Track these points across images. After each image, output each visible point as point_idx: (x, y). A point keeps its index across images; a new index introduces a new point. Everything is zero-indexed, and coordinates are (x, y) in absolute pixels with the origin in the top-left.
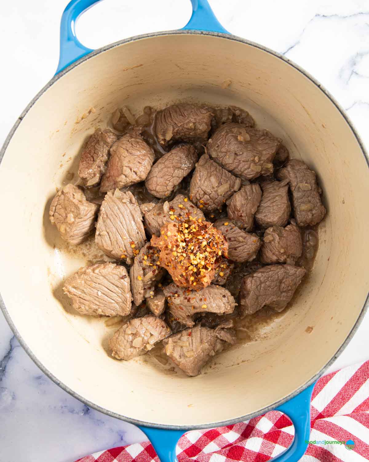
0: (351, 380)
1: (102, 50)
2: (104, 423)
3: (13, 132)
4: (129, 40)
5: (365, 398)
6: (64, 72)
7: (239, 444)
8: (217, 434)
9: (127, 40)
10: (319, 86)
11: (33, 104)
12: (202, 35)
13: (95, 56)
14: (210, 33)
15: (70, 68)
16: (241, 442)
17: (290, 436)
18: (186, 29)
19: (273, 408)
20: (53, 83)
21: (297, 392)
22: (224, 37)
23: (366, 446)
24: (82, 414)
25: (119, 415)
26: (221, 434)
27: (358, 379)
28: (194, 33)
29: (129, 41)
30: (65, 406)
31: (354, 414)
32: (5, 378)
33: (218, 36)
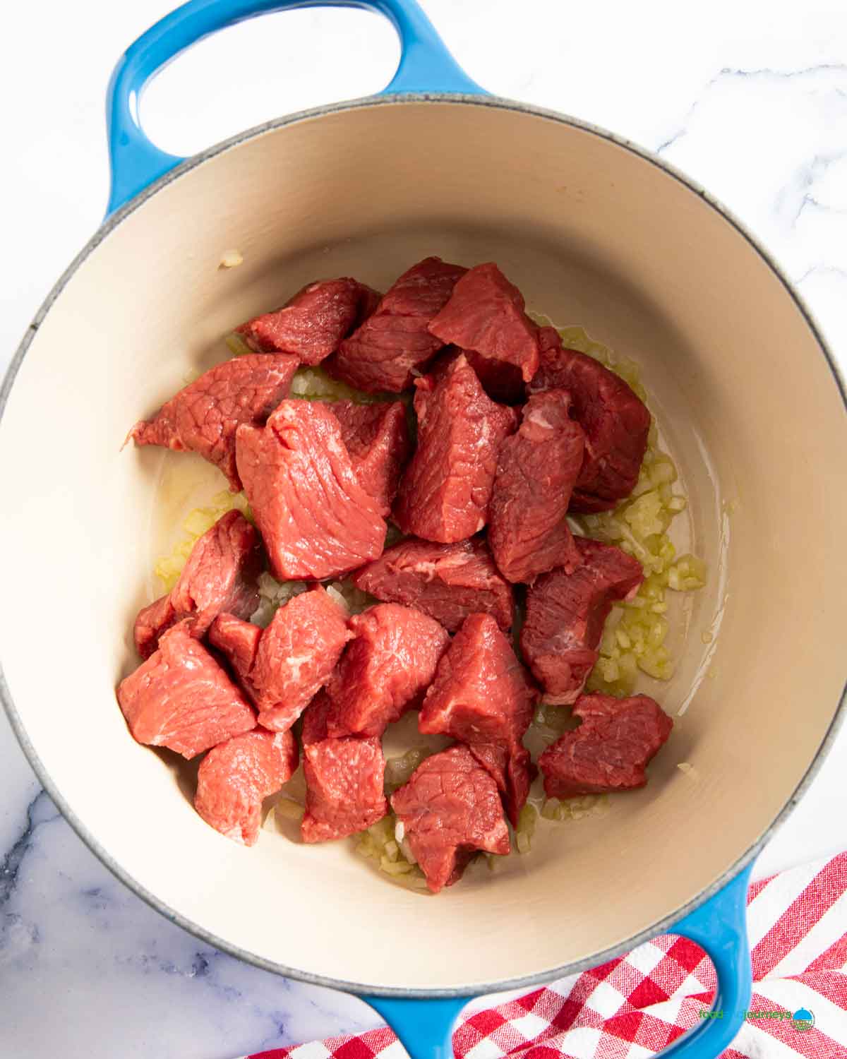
0: (803, 898)
2: (240, 994)
4: (263, 128)
6: (124, 213)
7: (547, 1044)
8: (498, 1020)
9: (259, 129)
10: (702, 194)
12: (428, 103)
13: (191, 171)
14: (445, 97)
15: (135, 204)
16: (553, 1039)
17: (662, 1025)
18: (389, 93)
19: (662, 929)
21: (714, 889)
22: (477, 103)
24: (191, 975)
26: (506, 1021)
27: (818, 896)
28: (409, 100)
29: (263, 131)
30: (154, 958)
31: (809, 974)
32: (16, 893)
33: (463, 101)
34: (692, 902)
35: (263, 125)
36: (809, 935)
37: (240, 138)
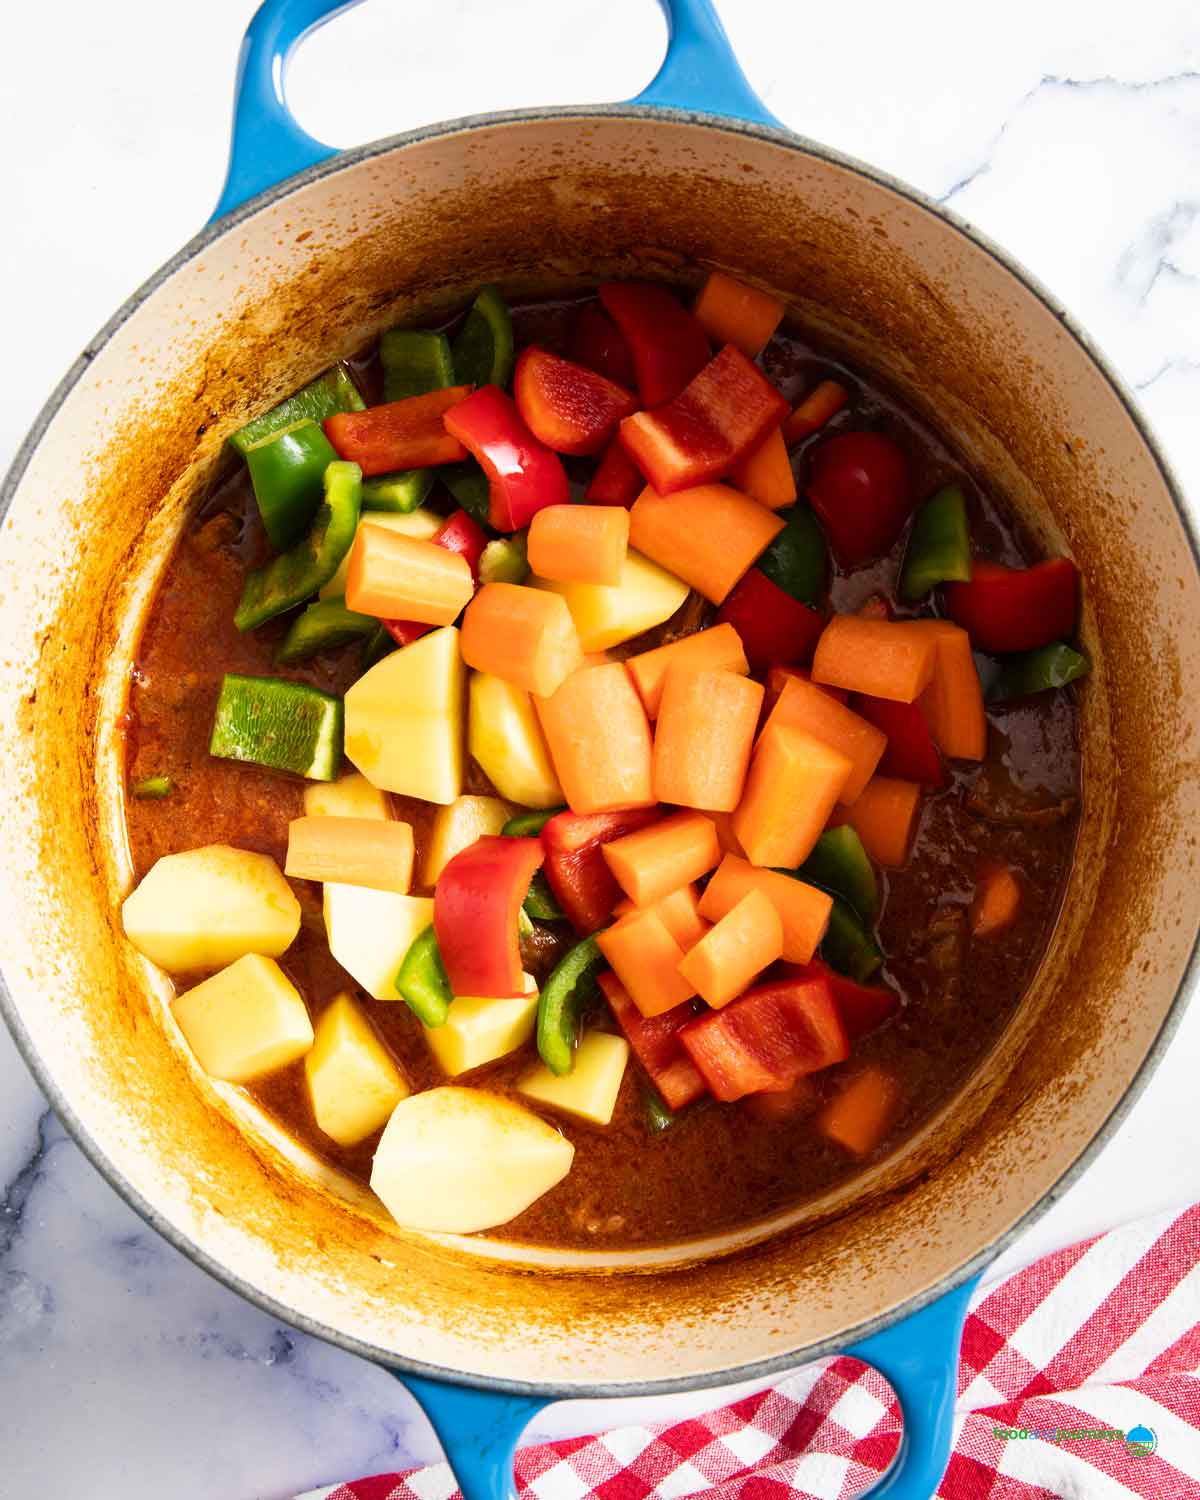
0: (1143, 1267)
1: (366, 153)
3: (59, 398)
5: (1189, 1325)
6: (240, 215)
7: (774, 1473)
8: (703, 1437)
9: (449, 126)
10: (1060, 317)
11: (133, 311)
12: (696, 126)
13: (344, 171)
14: (720, 123)
15: (257, 205)
16: (781, 1467)
18: (641, 103)
20: (201, 248)
21: (921, 1302)
22: (763, 138)
23: (1190, 1484)
24: (268, 1363)
25: (338, 1333)
26: (715, 1437)
27: (1164, 1265)
28: (667, 119)
29: (454, 130)
30: (215, 1337)
31: (1148, 1379)
32: (21, 1241)
33: (744, 132)
35: (454, 121)
36: (1150, 1318)
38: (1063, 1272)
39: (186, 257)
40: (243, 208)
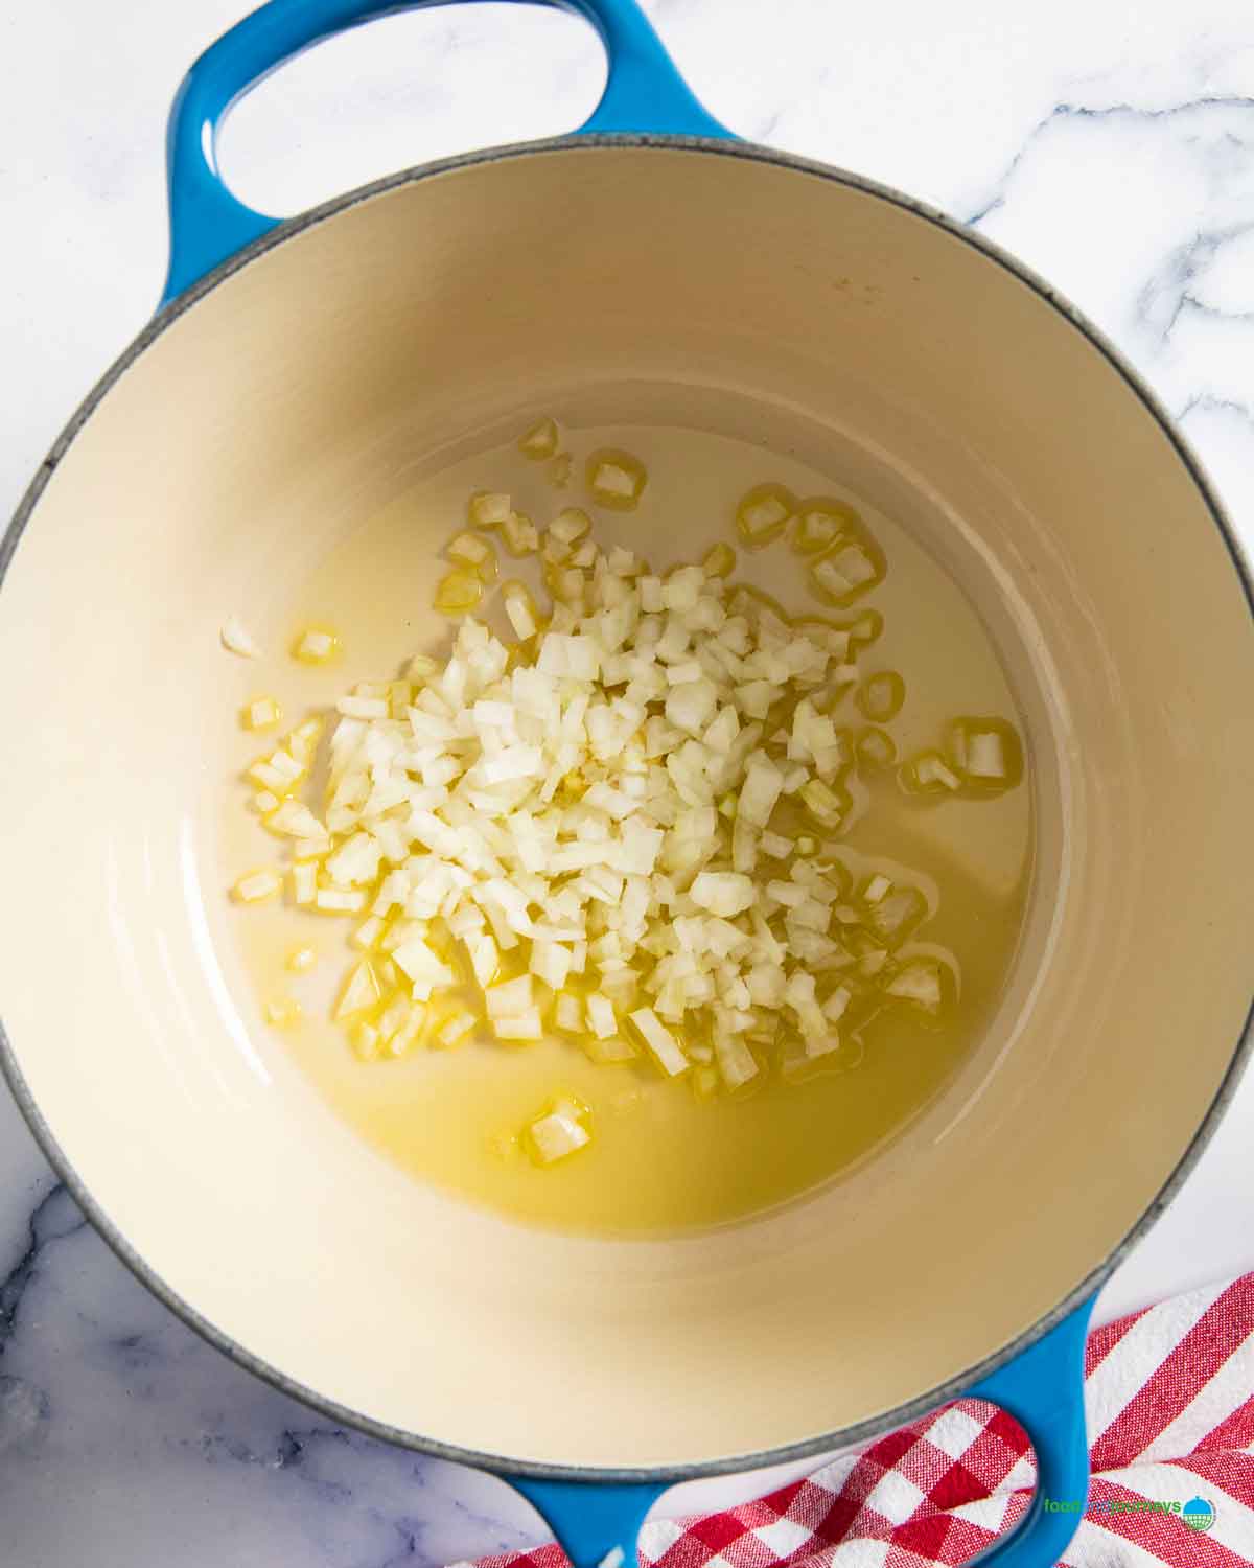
0: (1189, 1343)
1: (312, 218)
3: (25, 512)
4: (400, 178)
5: (1241, 1399)
6: (189, 299)
8: (735, 1529)
12: (644, 149)
13: (290, 240)
14: (673, 142)
15: (205, 287)
17: (980, 1535)
18: (589, 132)
21: (1037, 1332)
22: (718, 152)
24: (277, 1465)
26: (747, 1530)
27: (1212, 1340)
28: (617, 145)
29: (399, 183)
30: (219, 1439)
31: (1200, 1457)
32: (13, 1343)
33: (698, 148)
34: (1004, 1350)
35: (398, 175)
36: (1198, 1396)
37: (364, 193)
38: (1106, 1350)
39: (138, 350)
40: (192, 292)
